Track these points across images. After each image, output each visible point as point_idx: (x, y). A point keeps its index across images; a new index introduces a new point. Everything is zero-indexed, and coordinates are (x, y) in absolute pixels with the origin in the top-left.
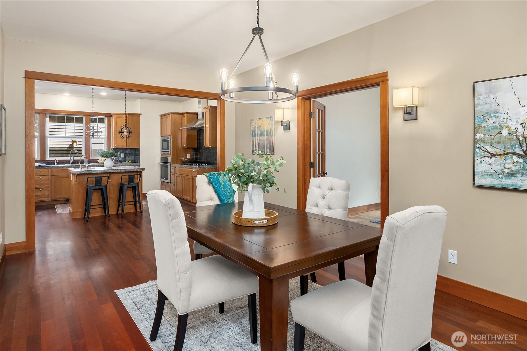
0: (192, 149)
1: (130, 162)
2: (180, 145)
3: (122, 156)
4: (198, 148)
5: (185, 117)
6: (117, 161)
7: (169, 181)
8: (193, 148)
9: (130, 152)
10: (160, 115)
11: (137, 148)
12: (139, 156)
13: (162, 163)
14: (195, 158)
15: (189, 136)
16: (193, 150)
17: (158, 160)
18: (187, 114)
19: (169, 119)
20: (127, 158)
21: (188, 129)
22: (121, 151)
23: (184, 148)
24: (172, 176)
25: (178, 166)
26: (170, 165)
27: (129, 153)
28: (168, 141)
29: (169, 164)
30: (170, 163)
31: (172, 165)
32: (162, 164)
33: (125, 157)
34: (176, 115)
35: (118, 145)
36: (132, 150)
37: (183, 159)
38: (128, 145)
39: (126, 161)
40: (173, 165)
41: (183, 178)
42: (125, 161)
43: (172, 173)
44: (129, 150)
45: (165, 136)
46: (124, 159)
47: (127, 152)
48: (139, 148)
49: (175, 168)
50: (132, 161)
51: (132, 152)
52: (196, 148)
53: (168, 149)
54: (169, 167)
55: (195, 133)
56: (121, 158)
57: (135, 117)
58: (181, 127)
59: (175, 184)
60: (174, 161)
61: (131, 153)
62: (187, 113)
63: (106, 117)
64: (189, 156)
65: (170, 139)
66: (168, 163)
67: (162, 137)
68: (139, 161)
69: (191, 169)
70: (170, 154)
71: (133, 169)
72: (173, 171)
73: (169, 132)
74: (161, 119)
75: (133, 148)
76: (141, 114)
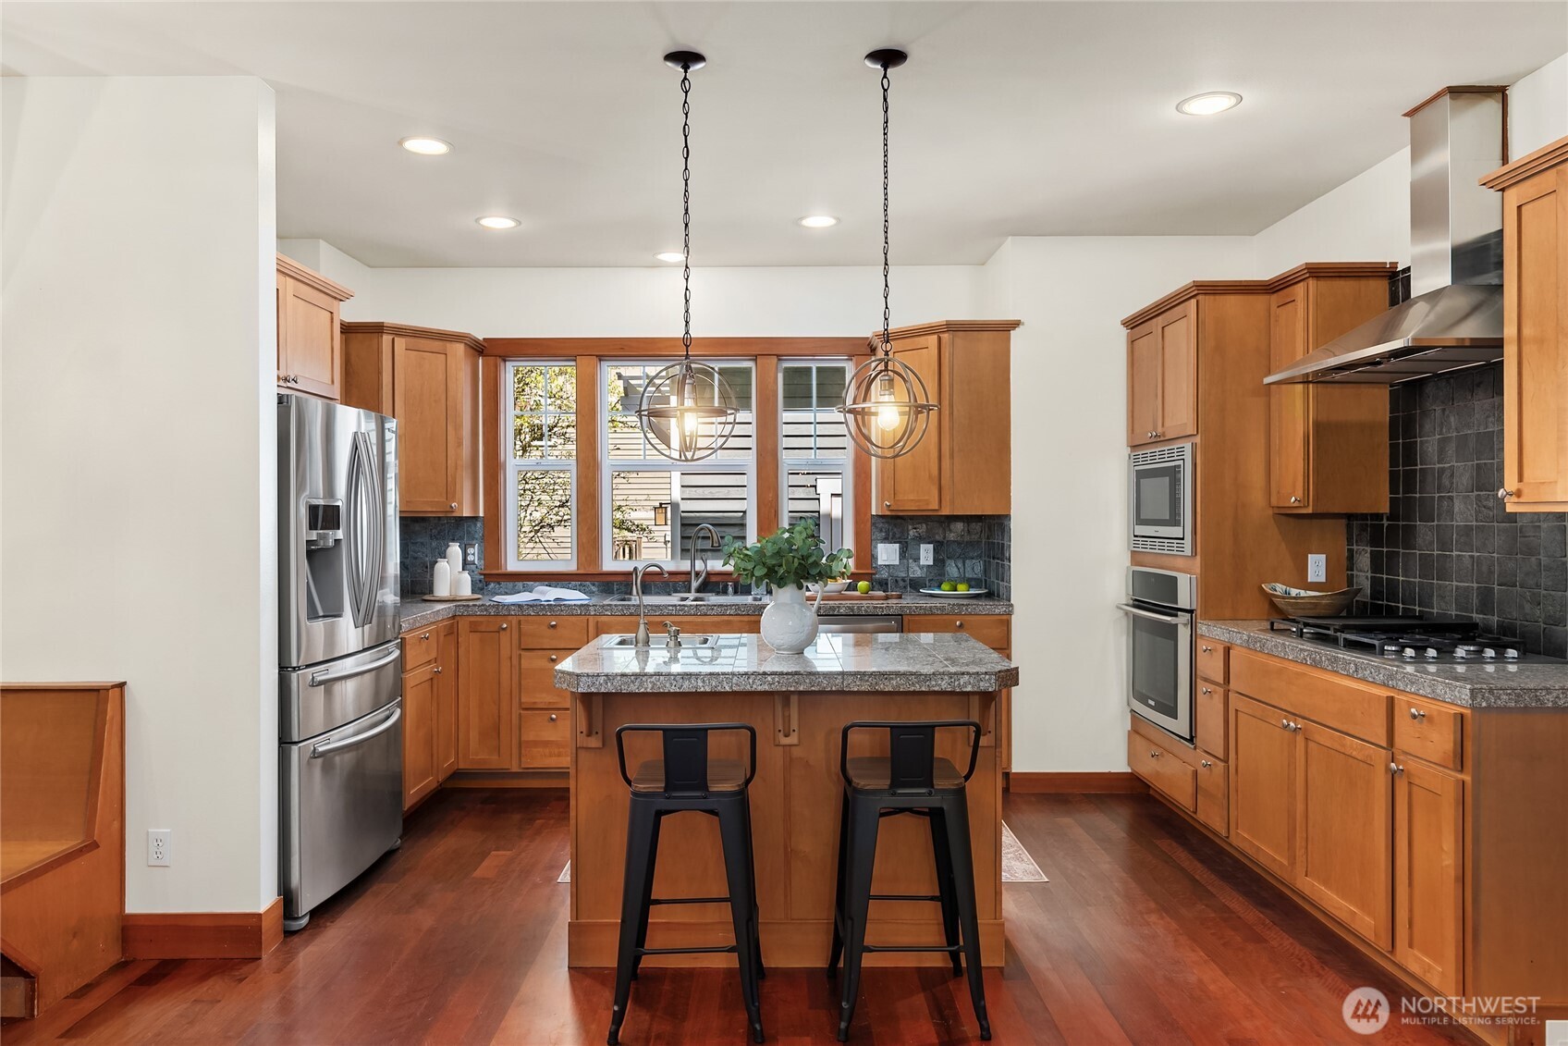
0: (1344, 522)
1: (962, 589)
2: (1257, 498)
3: (926, 554)
4: (1393, 516)
5: (1300, 304)
6: (901, 584)
7: (1181, 725)
8: (1350, 517)
9: (967, 538)
10: (1126, 323)
11: (999, 517)
12: (1006, 563)
13: (1139, 604)
14: (1367, 586)
15: (1324, 435)
16: (1349, 527)
17: (1115, 585)
18: (1311, 282)
19: (1181, 334)
20: (952, 569)
21: (1320, 379)
22: (923, 529)
23: (1289, 517)
24: (1201, 698)
25: (1245, 635)
26: (1192, 625)
27: (959, 543)
28: (1173, 474)
29: (1183, 618)
30: (1191, 612)
31: (1202, 629)
32: (1135, 617)
33: (939, 562)
34: (1232, 302)
35: (900, 497)
36: (977, 527)
37: (1280, 588)
38: (946, 498)
39: (943, 586)
40: (1214, 633)
41: (1300, 739)
42: (939, 587)
43: (1206, 680)
44: (959, 526)
45: (1159, 440)
46: (937, 574)
47: (952, 536)
48: (1008, 517)
49: (1227, 651)
50: (971, 583)
51: (975, 537)
52: (1378, 516)
53: (1174, 520)
54: (1184, 635)
55: (1375, 406)
56: (921, 567)
57: (985, 342)
58: (1269, 373)
59: (1226, 761)
60: (1217, 602)
61: (970, 544)
62: (1317, 272)
63: (850, 357)
64: (1317, 567)
65: (1185, 456)
66: (1173, 612)
67: (1134, 447)
68: (1009, 589)
69: (1384, 693)
70: (1188, 551)
71: (928, 677)
72: (1211, 666)
73: (1181, 414)
74: (1132, 342)
75: (979, 518)
76: (1016, 324)
